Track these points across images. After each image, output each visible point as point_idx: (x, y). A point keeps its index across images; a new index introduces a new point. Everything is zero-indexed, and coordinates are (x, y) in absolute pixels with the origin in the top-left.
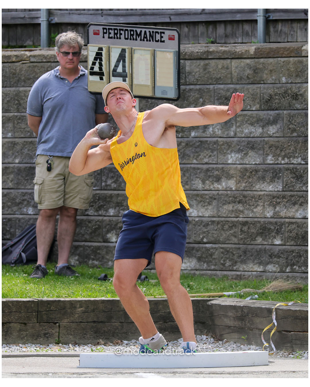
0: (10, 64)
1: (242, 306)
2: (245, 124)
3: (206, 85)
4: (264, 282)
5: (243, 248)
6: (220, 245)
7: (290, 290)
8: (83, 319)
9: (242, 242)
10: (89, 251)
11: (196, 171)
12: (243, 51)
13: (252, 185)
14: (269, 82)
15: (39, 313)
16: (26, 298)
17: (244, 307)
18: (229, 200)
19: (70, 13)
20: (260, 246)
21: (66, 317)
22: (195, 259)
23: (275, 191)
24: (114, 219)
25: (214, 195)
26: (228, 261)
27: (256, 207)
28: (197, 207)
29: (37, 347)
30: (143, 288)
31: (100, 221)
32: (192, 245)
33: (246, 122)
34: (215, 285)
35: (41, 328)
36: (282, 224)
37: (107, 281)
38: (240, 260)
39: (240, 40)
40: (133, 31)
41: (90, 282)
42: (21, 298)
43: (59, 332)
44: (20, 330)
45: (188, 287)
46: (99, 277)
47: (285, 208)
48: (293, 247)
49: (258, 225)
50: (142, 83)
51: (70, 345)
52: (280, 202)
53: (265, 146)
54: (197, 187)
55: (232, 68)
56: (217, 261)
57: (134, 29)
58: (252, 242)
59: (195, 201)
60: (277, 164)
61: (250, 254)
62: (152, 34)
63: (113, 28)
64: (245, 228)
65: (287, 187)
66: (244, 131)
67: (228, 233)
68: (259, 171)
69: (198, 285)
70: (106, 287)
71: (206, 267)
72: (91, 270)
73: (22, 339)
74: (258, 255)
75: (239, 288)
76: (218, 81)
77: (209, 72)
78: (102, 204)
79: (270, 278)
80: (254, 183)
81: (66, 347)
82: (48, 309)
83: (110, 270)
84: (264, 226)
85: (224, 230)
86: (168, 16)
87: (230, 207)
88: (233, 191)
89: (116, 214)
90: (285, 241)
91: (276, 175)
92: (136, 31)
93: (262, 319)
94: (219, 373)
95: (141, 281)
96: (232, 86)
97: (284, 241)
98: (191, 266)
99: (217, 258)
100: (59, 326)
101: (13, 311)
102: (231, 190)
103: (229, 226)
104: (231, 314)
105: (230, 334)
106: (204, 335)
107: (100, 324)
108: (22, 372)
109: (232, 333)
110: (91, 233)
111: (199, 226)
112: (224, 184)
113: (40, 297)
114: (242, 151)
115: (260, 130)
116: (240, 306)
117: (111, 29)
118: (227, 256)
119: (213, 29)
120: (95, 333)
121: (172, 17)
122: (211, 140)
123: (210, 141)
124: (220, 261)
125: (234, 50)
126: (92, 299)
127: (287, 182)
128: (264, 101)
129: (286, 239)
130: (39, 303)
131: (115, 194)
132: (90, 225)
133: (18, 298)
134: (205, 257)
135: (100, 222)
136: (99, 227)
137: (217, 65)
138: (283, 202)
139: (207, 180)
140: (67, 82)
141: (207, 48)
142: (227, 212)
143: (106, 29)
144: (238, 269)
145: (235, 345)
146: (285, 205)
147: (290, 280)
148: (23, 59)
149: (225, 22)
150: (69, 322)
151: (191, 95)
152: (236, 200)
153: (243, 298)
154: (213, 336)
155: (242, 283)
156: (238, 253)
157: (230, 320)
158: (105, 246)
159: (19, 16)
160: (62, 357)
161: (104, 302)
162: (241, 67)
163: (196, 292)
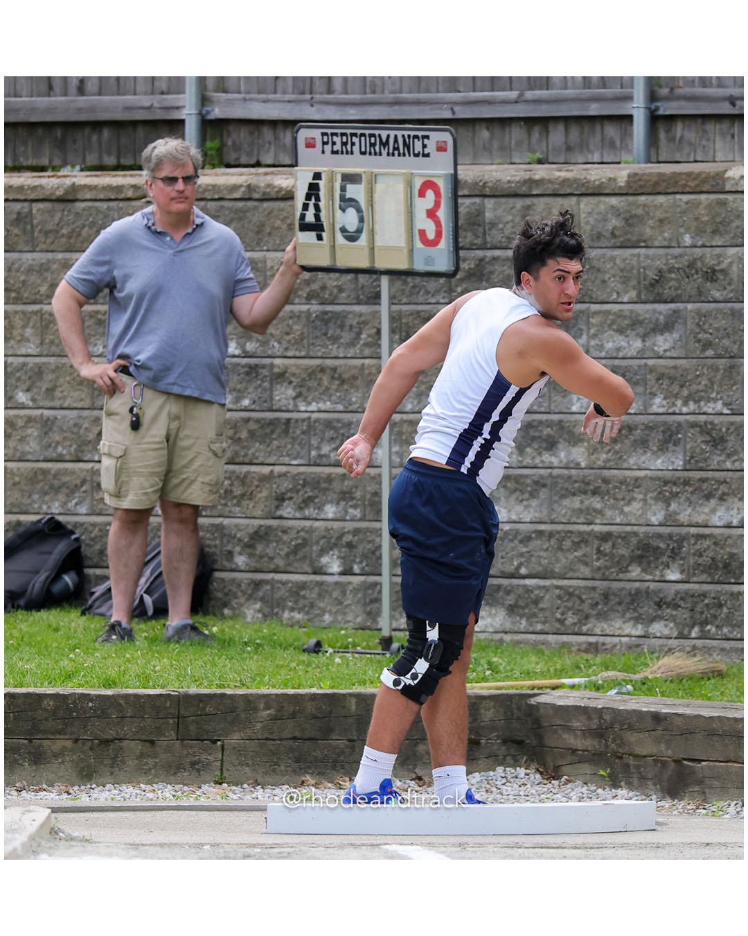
0: (121, 204)
1: (600, 707)
2: (606, 331)
4: (646, 658)
5: (601, 588)
6: (555, 582)
7: (698, 675)
8: (271, 734)
9: (598, 576)
10: (282, 592)
12: (604, 180)
13: (621, 458)
14: (656, 244)
15: (180, 719)
16: (154, 688)
17: (605, 710)
18: (574, 488)
19: (245, 100)
20: (637, 585)
21: (236, 729)
22: (502, 609)
23: (668, 470)
24: (336, 525)
25: (542, 477)
26: (570, 614)
27: (629, 503)
28: (507, 501)
29: (176, 791)
31: (306, 529)
32: (496, 581)
33: (610, 326)
34: (543, 663)
35: (185, 752)
36: (683, 538)
37: (320, 654)
38: (594, 612)
39: (596, 158)
40: (374, 135)
41: (286, 655)
42: (144, 688)
43: (222, 760)
44: (142, 756)
45: (489, 667)
46: (305, 646)
47: (689, 506)
48: (705, 585)
49: (632, 539)
50: (391, 243)
51: (245, 786)
52: (678, 493)
53: (648, 376)
55: (580, 216)
56: (547, 614)
57: (377, 132)
58: (621, 576)
59: (502, 490)
60: (674, 414)
61: (617, 600)
63: (339, 131)
64: (606, 547)
65: (692, 461)
66: (606, 345)
67: (571, 557)
68: (636, 428)
69: (509, 663)
70: (318, 667)
71: (524, 628)
72: (287, 630)
73: (146, 773)
74: (633, 601)
75: (594, 670)
78: (311, 494)
79: (658, 649)
80: (625, 453)
81: (236, 792)
82: (199, 713)
83: (325, 631)
84: (645, 542)
85: (562, 550)
86: (450, 106)
87: (575, 503)
88: (581, 468)
89: (339, 515)
90: (689, 573)
91: (671, 436)
92: (380, 135)
93: (641, 736)
95: (391, 654)
97: (686, 572)
98: (495, 624)
99: (547, 608)
100: (223, 747)
101: (128, 715)
102: (577, 466)
103: (573, 542)
104: (578, 724)
105: (574, 766)
106: (520, 767)
107: (308, 743)
109: (580, 762)
110: (287, 555)
111: (511, 541)
112: (562, 455)
113: (182, 687)
115: (638, 344)
116: (596, 708)
117: (337, 135)
118: (570, 604)
119: (540, 135)
120: (297, 762)
121: (456, 109)
124: (553, 614)
125: (585, 178)
126: (291, 691)
127: (694, 452)
128: (645, 283)
129: (691, 571)
130: (181, 699)
131: (337, 474)
132: (285, 538)
133: (139, 688)
134: (523, 605)
135: (307, 532)
136: (305, 543)
137: (550, 209)
138: (685, 494)
139: (527, 447)
140: (168, 239)
141: (529, 173)
142: (569, 513)
143: (327, 134)
144: (592, 630)
145: (586, 788)
146: (689, 499)
147: (698, 655)
149: (567, 120)
150: (243, 739)
152: (587, 488)
153: (601, 691)
154: (540, 769)
155: (599, 659)
156: (591, 599)
157: (576, 736)
158: (317, 582)
159: (140, 105)
160: (229, 813)
161: (315, 698)
162: (599, 213)
163: (504, 677)
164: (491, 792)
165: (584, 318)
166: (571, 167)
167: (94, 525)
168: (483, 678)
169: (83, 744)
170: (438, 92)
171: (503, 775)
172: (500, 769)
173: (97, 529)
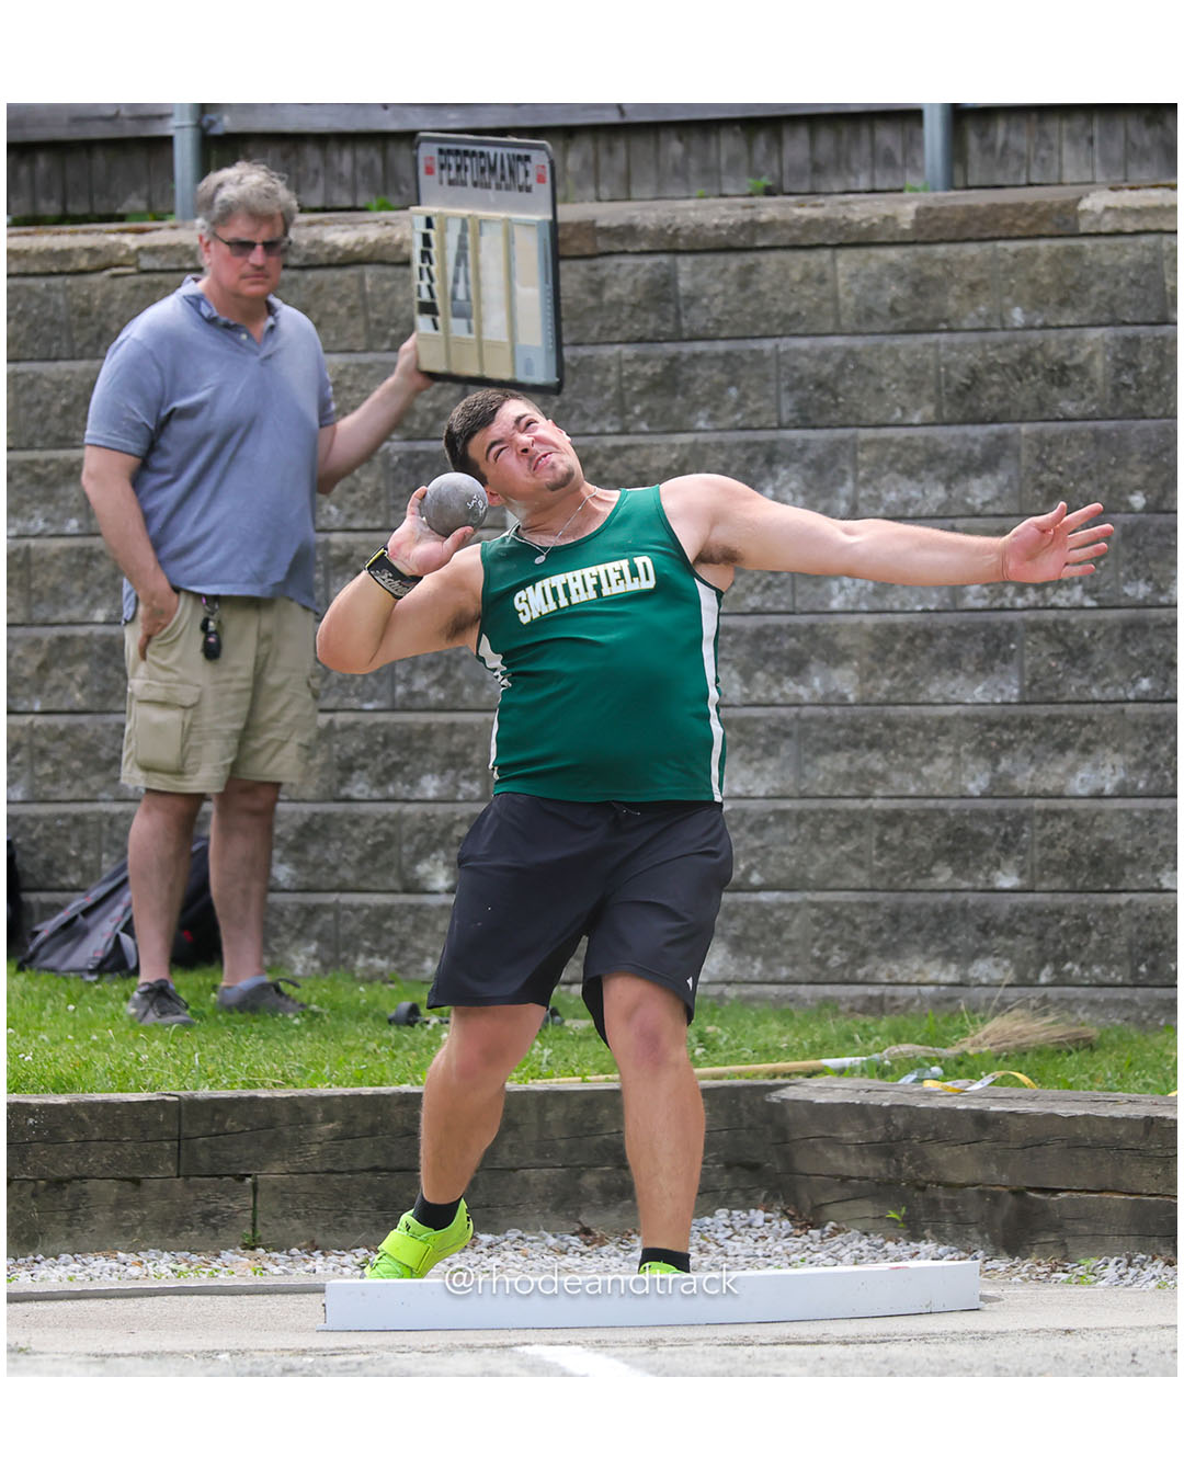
0: (69, 281)
1: (886, 1104)
2: (885, 474)
3: (749, 341)
4: (963, 1020)
5: (887, 904)
6: (809, 896)
7: (1051, 1047)
8: (336, 1162)
9: (882, 884)
10: (354, 925)
12: (875, 220)
13: (914, 685)
14: (966, 324)
15: (183, 1143)
16: (139, 1091)
17: (895, 1110)
18: (837, 737)
20: (948, 897)
21: (276, 1156)
22: (721, 944)
23: (994, 704)
24: (441, 809)
25: (783, 720)
26: (835, 948)
27: (930, 760)
29: (177, 1263)
30: (542, 1049)
31: (391, 817)
33: (891, 464)
34: (792, 1032)
35: (192, 1197)
36: (1022, 818)
37: (417, 1025)
38: (876, 945)
39: (863, 183)
41: (359, 1031)
42: (122, 1091)
43: (254, 1209)
44: (119, 1204)
46: (391, 1013)
47: (1031, 763)
48: (1061, 895)
49: (937, 822)
51: (294, 1251)
52: (1011, 742)
55: (836, 281)
56: (798, 950)
58: (920, 883)
60: (1002, 609)
61: (914, 923)
64: (894, 835)
65: (1035, 687)
66: (884, 495)
67: (835, 853)
68: (939, 634)
69: (734, 1035)
70: (413, 1048)
71: (760, 974)
72: (362, 989)
73: (128, 1232)
74: (940, 925)
75: (877, 1043)
76: (790, 325)
77: (759, 295)
78: (397, 758)
79: (983, 1004)
80: (922, 678)
81: (278, 1262)
82: (214, 1130)
84: (958, 825)
85: (820, 842)
87: (840, 762)
88: (850, 705)
89: (445, 793)
90: (1032, 876)
91: (998, 647)
93: (957, 1151)
94: (809, 1340)
96: (838, 341)
97: (1027, 876)
99: (797, 940)
100: (255, 1187)
101: (95, 1137)
102: (842, 701)
103: (839, 829)
104: (851, 1134)
105: (845, 1204)
106: (756, 1209)
107: (398, 1176)
108: (126, 1352)
109: (855, 1198)
110: (361, 862)
112: (817, 682)
113: (185, 1088)
115: (940, 493)
116: (880, 1106)
118: (834, 933)
119: (768, 146)
120: (380, 1209)
124: (807, 950)
125: (844, 218)
126: (368, 1090)
127: (1037, 673)
128: (949, 391)
129: (1036, 871)
130: (183, 1108)
131: (440, 724)
132: (356, 833)
133: (112, 1091)
134: (757, 936)
135: (392, 822)
136: (390, 840)
137: (786, 271)
138: (1024, 743)
139: (757, 670)
140: (244, 336)
141: (749, 211)
142: (831, 779)
144: (873, 975)
145: (866, 1241)
146: (1030, 752)
147: (1052, 1014)
148: (116, 261)
149: (812, 121)
150: (289, 1173)
151: (697, 375)
152: (859, 737)
153: (889, 1077)
154: (789, 1211)
155: (885, 1024)
156: (871, 922)
157: (847, 1155)
158: (411, 906)
159: (97, 114)
160: (267, 1297)
161: (407, 1102)
162: (868, 276)
163: (726, 1058)
164: (708, 1252)
165: (848, 453)
166: (821, 200)
167: (36, 819)
169: (21, 1187)
171: (727, 1222)
172: (722, 1214)
173: (41, 826)
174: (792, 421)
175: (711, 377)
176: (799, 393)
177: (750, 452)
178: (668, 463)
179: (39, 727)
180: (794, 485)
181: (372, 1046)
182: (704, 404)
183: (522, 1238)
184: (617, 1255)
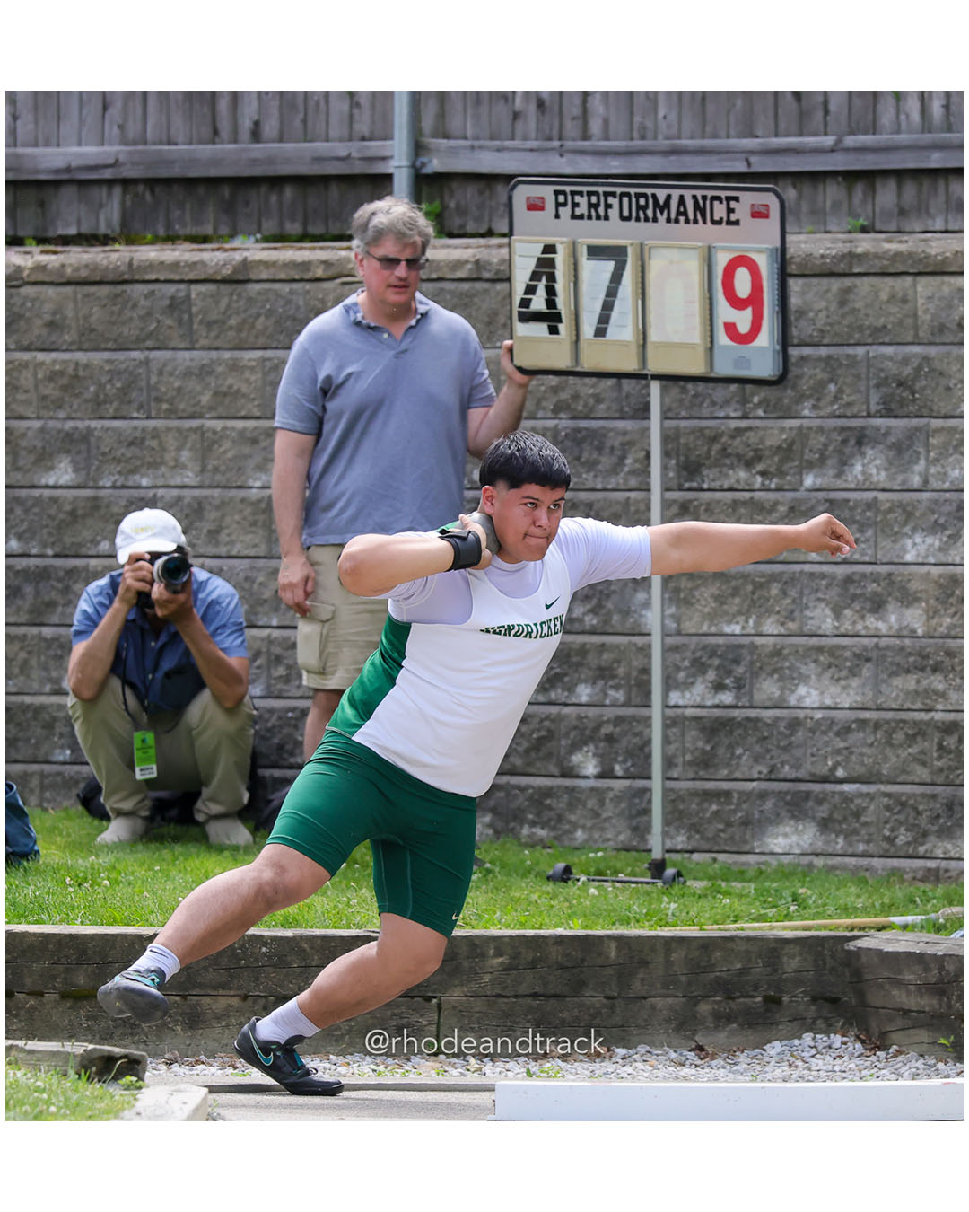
0: (308, 286)
1: (941, 953)
2: (951, 455)
3: (845, 347)
5: (944, 795)
6: (882, 788)
8: (504, 988)
9: (940, 780)
10: (521, 801)
11: (817, 581)
12: (948, 254)
16: (349, 928)
17: (947, 958)
18: (908, 662)
19: (472, 148)
21: (457, 982)
22: (812, 824)
24: (592, 712)
25: (865, 648)
26: (902, 829)
28: (819, 680)
29: (377, 1065)
30: (669, 903)
31: (552, 717)
32: (804, 787)
33: (956, 448)
34: (867, 895)
35: (389, 1013)
37: (570, 882)
38: (935, 828)
39: (939, 225)
40: (645, 196)
41: (524, 885)
42: (335, 928)
43: (438, 1024)
45: (793, 901)
46: (550, 872)
50: (676, 339)
51: (470, 1059)
54: (820, 628)
55: (916, 301)
56: (872, 830)
57: (649, 191)
59: (812, 665)
62: (701, 202)
63: (585, 189)
64: (952, 742)
66: (950, 472)
67: (904, 754)
69: (821, 896)
70: (567, 900)
71: (842, 848)
72: (527, 852)
73: (338, 1040)
75: (933, 905)
76: (878, 335)
77: (854, 311)
78: (558, 670)
81: (456, 1066)
83: (577, 853)
85: (892, 745)
86: (744, 155)
87: (910, 682)
88: (917, 637)
89: (596, 698)
92: (654, 196)
95: (664, 883)
96: (916, 349)
98: (801, 843)
99: (872, 822)
100: (439, 1007)
101: (314, 964)
102: (912, 634)
103: (907, 735)
104: (912, 977)
105: (907, 1032)
106: (835, 1033)
107: (552, 1001)
109: (913, 1028)
110: (527, 751)
111: (824, 733)
112: (893, 618)
114: (944, 527)
116: (935, 955)
117: (581, 194)
118: (902, 817)
119: (865, 194)
120: (538, 1026)
121: (753, 159)
122: (859, 498)
123: (856, 501)
124: (880, 830)
125: (923, 252)
126: (530, 932)
131: (592, 644)
133: (328, 928)
134: (840, 818)
135: (553, 721)
136: (551, 735)
137: (877, 293)
139: (846, 608)
140: (386, 336)
141: (848, 245)
142: (902, 696)
143: (564, 193)
144: (932, 852)
145: (921, 1061)
148: (345, 272)
149: (900, 174)
150: (466, 996)
151: (804, 373)
152: (925, 663)
153: (943, 932)
154: (861, 1036)
155: (940, 890)
156: (931, 810)
157: (909, 993)
158: (567, 788)
159: (334, 155)
160: (447, 1093)
161: (561, 941)
162: (941, 299)
163: (814, 914)
164: (796, 1067)
165: (922, 438)
166: (905, 237)
167: (271, 711)
168: (786, 915)
169: (254, 1002)
170: (728, 137)
171: (812, 1044)
172: (808, 1037)
173: (275, 716)
174: (877, 412)
175: (816, 375)
176: (884, 390)
177: (844, 435)
178: (779, 442)
179: (275, 638)
180: (878, 462)
181: (535, 897)
182: (810, 396)
183: (649, 1052)
184: (724, 1068)
